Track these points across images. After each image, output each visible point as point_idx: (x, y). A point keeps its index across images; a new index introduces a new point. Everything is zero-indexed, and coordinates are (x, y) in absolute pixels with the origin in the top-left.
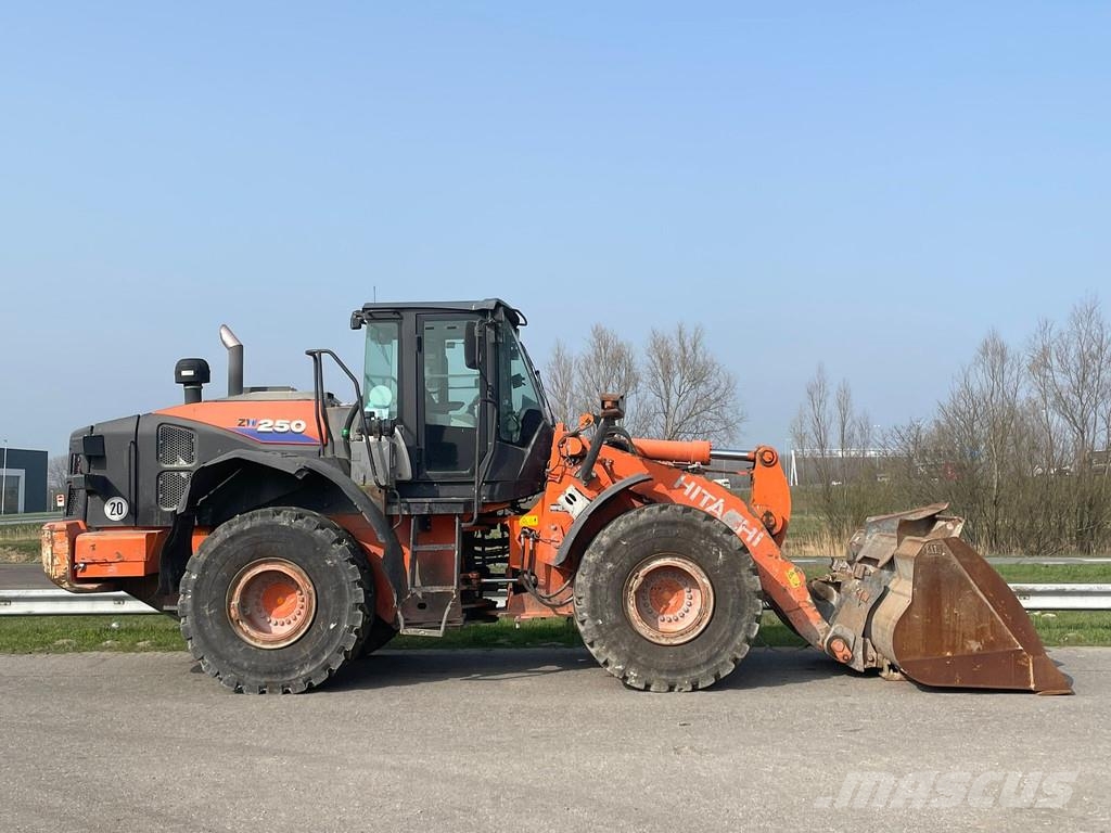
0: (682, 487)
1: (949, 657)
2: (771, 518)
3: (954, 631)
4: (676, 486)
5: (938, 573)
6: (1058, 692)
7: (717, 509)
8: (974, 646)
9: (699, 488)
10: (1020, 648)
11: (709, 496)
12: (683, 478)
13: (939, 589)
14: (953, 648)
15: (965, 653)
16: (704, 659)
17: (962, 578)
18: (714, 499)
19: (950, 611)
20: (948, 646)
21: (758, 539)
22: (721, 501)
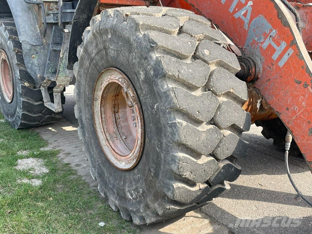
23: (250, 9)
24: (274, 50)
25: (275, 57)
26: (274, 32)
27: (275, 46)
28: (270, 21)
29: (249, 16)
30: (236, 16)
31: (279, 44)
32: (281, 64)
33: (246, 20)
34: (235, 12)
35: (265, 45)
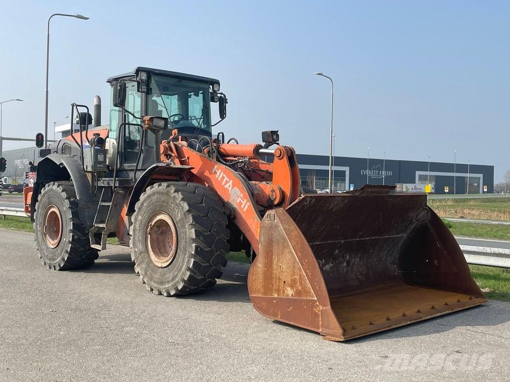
0: (216, 173)
1: (276, 298)
2: (274, 194)
3: (279, 279)
4: (213, 172)
5: (272, 235)
6: (333, 338)
7: (229, 187)
8: (290, 292)
9: (222, 173)
10: (316, 299)
11: (226, 178)
12: (216, 167)
13: (272, 246)
14: (278, 291)
15: (284, 297)
16: (171, 278)
17: (284, 239)
18: (228, 180)
19: (277, 264)
20: (276, 290)
21: (247, 206)
22: (231, 181)
23: (231, 184)
24: (242, 203)
25: (242, 206)
26: (241, 195)
27: (242, 201)
28: (239, 189)
29: (231, 188)
30: (225, 187)
31: (243, 201)
32: (245, 210)
33: (230, 189)
34: (224, 185)
35: (238, 201)
